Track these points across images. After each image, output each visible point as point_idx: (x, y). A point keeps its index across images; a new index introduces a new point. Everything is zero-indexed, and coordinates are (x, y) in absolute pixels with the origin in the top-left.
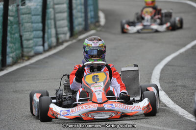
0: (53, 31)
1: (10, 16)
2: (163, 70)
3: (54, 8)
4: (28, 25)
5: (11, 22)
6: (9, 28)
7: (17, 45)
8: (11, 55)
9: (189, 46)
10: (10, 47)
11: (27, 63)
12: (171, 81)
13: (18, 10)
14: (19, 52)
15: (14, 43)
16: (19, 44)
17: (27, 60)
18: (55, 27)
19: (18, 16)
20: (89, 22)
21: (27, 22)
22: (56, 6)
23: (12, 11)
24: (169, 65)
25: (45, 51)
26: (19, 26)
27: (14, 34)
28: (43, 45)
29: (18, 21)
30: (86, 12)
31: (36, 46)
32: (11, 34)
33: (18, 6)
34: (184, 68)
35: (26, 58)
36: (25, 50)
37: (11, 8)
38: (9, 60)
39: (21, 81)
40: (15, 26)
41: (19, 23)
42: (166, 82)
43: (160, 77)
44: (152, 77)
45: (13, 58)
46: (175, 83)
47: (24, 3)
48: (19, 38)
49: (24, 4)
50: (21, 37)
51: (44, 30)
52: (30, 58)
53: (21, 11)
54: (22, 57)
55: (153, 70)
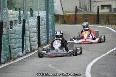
1: (3, 35)
2: (92, 67)
3: (29, 30)
5: (4, 38)
6: (3, 42)
7: (7, 51)
8: (4, 57)
11: (13, 62)
12: (97, 73)
13: (8, 31)
14: (8, 55)
16: (9, 51)
17: (13, 60)
18: (30, 41)
19: (8, 35)
23: (5, 32)
24: (96, 64)
26: (9, 40)
27: (6, 45)
29: (8, 38)
33: (8, 28)
34: (105, 65)
35: (13, 59)
38: (3, 60)
39: (10, 72)
42: (94, 74)
43: (91, 71)
44: (86, 71)
45: (5, 59)
46: (99, 74)
47: (12, 27)
48: (9, 48)
50: (10, 46)
52: (15, 59)
53: (10, 32)
54: (10, 59)
55: (87, 67)
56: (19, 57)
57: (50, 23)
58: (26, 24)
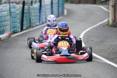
0: (44, 17)
1: (25, 10)
3: (45, 8)
4: (33, 14)
5: (26, 12)
6: (25, 15)
9: (98, 24)
10: (25, 23)
11: (32, 29)
13: (29, 8)
14: (29, 24)
15: (27, 21)
16: (29, 21)
18: (45, 15)
19: (29, 10)
20: (60, 13)
21: (34, 13)
22: (46, 7)
23: (26, 8)
25: (40, 25)
27: (27, 17)
28: (39, 22)
30: (58, 9)
31: (36, 22)
32: (26, 17)
33: (29, 6)
36: (32, 24)
37: (26, 7)
38: (24, 28)
40: (27, 14)
41: (29, 13)
45: (26, 27)
49: (32, 5)
50: (30, 19)
51: (40, 16)
52: (33, 27)
53: (30, 8)
54: (30, 27)
56: (37, 26)
57: (60, 3)
58: (43, 3)
